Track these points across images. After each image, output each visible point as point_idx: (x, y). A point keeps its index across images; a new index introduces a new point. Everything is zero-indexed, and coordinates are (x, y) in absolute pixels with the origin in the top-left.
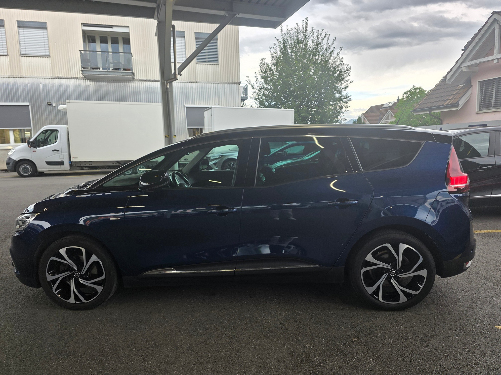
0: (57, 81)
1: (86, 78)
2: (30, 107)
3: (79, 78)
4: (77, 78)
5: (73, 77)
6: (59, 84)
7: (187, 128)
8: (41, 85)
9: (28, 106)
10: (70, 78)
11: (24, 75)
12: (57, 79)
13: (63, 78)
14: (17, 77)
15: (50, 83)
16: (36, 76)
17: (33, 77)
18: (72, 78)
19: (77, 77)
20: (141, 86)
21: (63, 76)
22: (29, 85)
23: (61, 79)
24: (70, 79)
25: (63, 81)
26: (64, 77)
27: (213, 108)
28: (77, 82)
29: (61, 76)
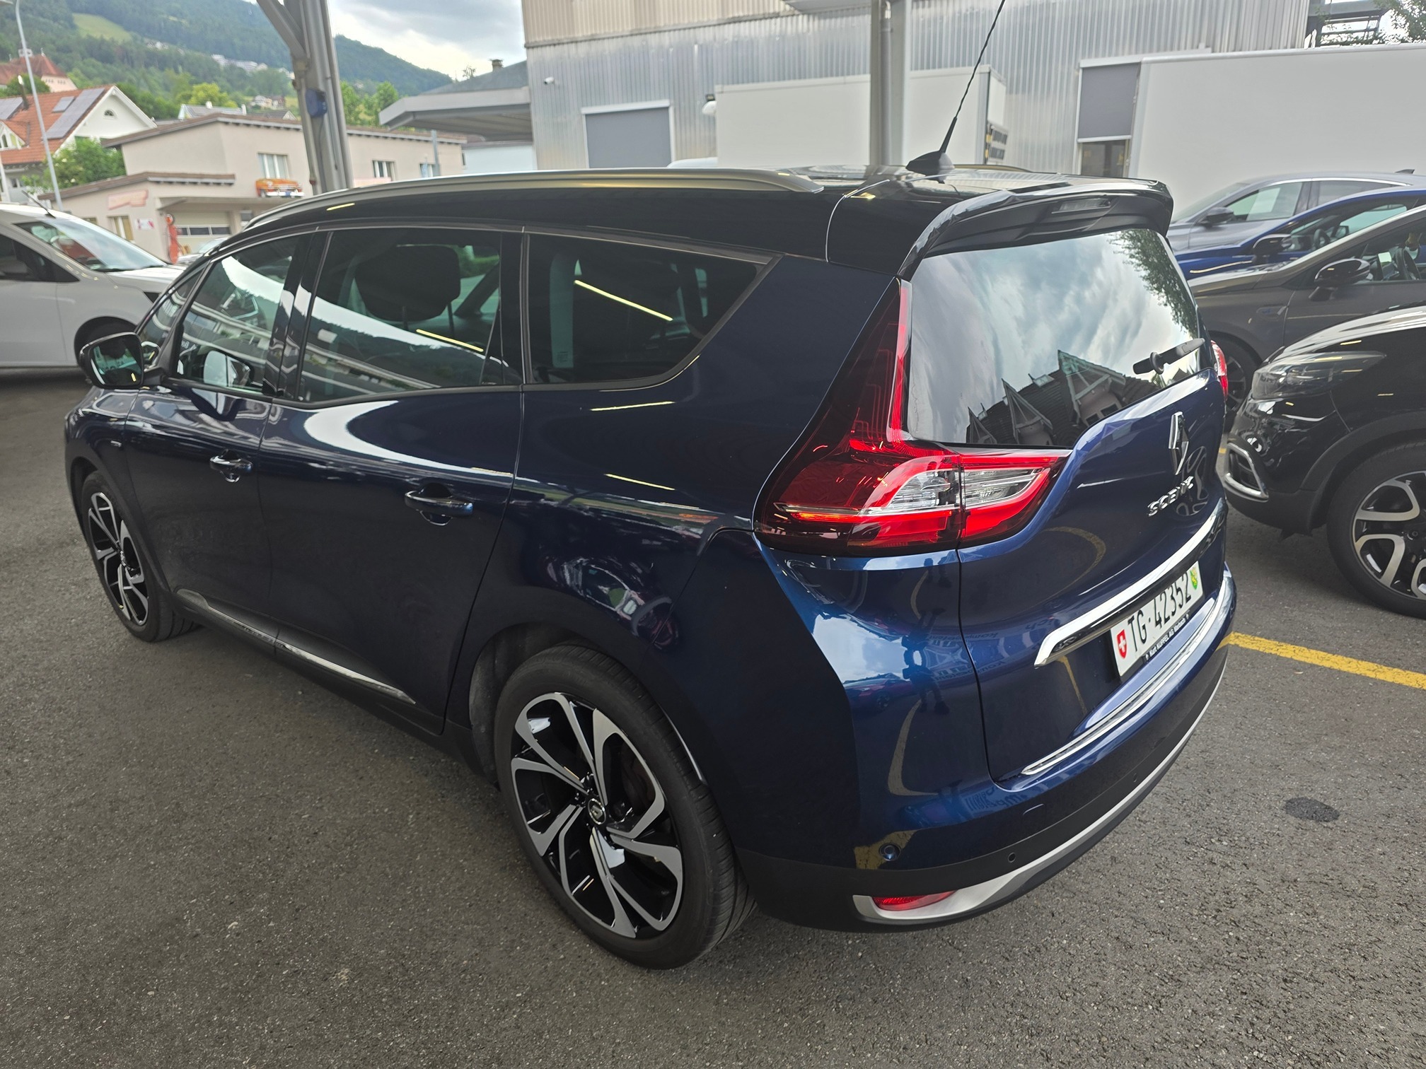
0: (730, 31)
1: (800, 10)
2: (671, 111)
3: (781, 14)
4: (777, 15)
5: (769, 14)
6: (736, 39)
7: (1079, 144)
8: (696, 47)
9: (667, 109)
10: (762, 17)
11: (662, 24)
12: (732, 25)
13: (745, 19)
14: (648, 31)
15: (715, 39)
16: (685, 21)
17: (679, 27)
18: (767, 16)
19: (777, 10)
20: (945, 13)
21: (746, 13)
22: (671, 50)
23: (740, 22)
24: (761, 19)
25: (745, 29)
26: (748, 16)
27: (1147, 63)
28: (775, 26)
29: (741, 14)
